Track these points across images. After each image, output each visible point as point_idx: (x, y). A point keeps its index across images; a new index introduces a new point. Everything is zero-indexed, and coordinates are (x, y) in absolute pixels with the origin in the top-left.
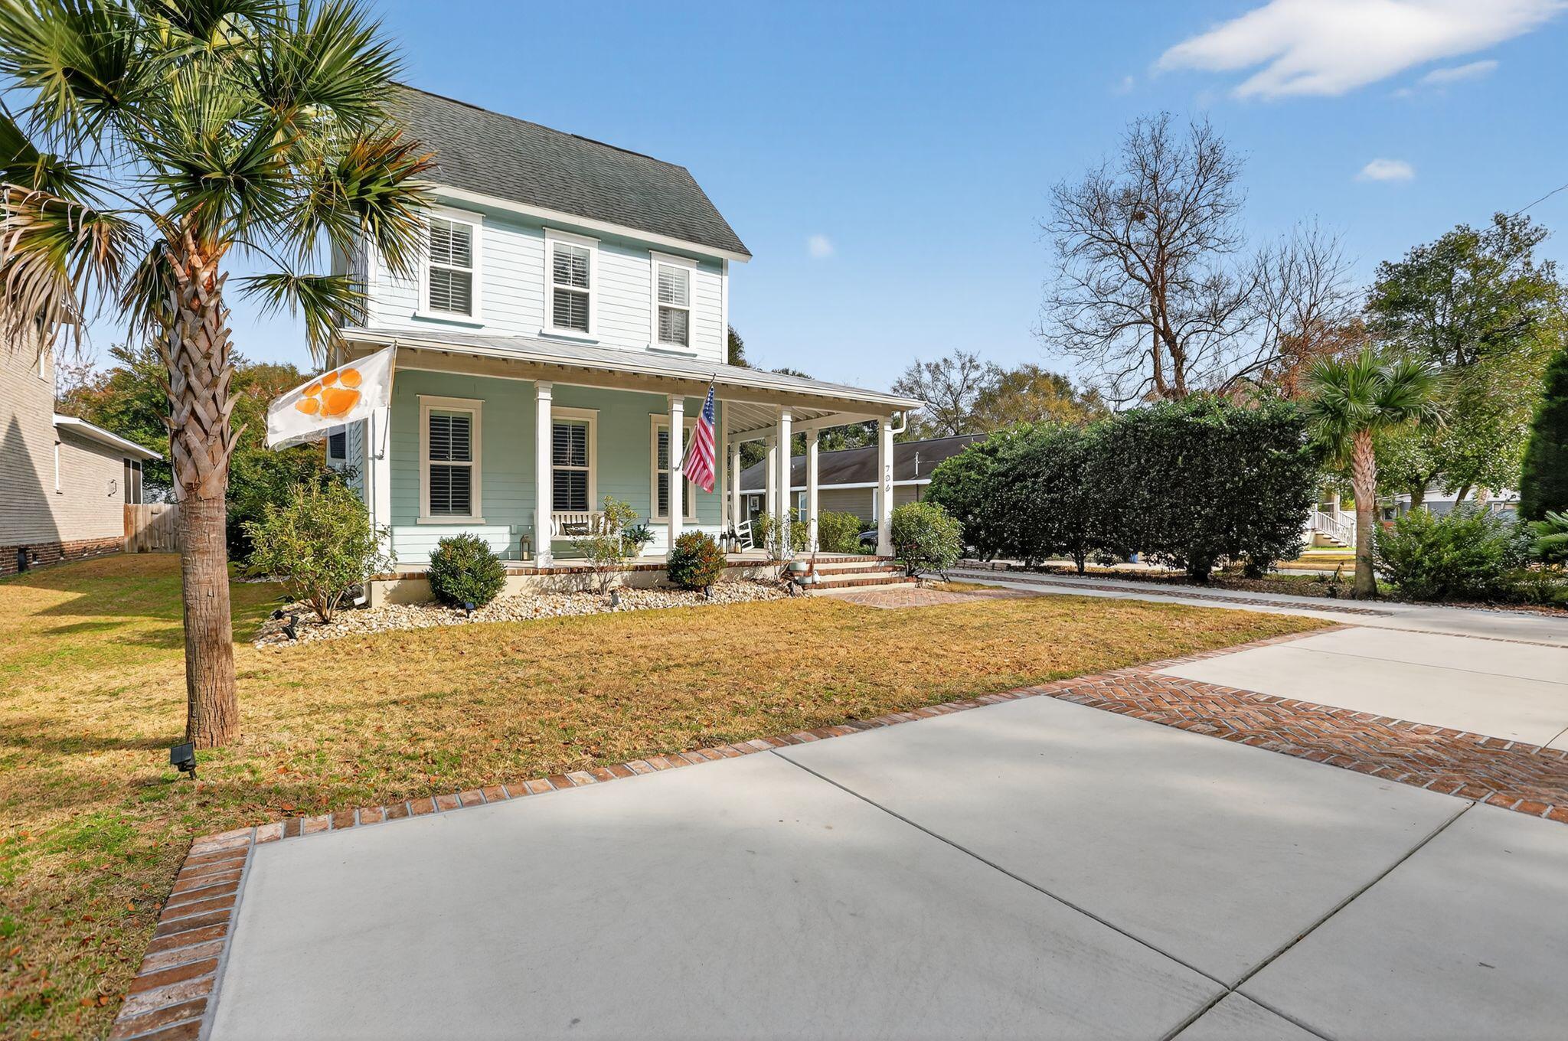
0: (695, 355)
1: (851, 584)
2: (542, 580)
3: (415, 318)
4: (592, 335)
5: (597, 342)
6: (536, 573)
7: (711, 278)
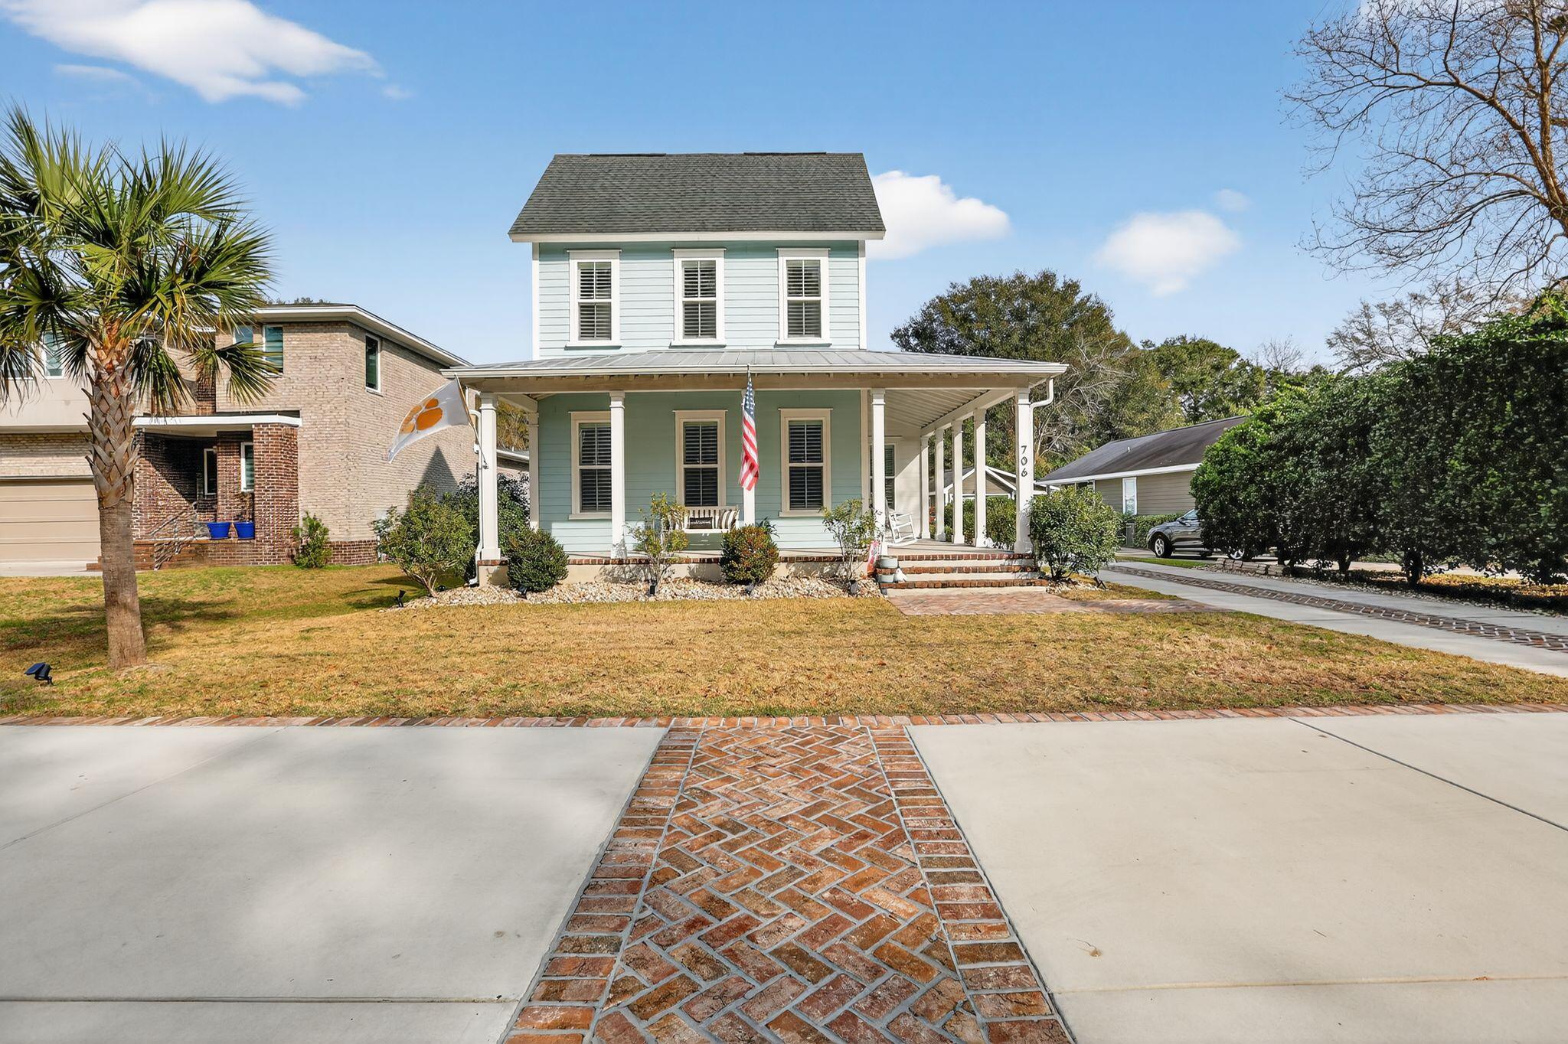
0: (829, 345)
1: (944, 585)
2: (613, 570)
3: (567, 348)
4: (720, 339)
5: (725, 346)
6: (607, 563)
7: (846, 263)
